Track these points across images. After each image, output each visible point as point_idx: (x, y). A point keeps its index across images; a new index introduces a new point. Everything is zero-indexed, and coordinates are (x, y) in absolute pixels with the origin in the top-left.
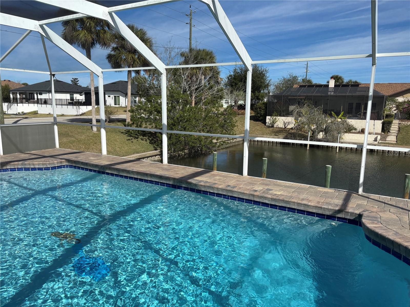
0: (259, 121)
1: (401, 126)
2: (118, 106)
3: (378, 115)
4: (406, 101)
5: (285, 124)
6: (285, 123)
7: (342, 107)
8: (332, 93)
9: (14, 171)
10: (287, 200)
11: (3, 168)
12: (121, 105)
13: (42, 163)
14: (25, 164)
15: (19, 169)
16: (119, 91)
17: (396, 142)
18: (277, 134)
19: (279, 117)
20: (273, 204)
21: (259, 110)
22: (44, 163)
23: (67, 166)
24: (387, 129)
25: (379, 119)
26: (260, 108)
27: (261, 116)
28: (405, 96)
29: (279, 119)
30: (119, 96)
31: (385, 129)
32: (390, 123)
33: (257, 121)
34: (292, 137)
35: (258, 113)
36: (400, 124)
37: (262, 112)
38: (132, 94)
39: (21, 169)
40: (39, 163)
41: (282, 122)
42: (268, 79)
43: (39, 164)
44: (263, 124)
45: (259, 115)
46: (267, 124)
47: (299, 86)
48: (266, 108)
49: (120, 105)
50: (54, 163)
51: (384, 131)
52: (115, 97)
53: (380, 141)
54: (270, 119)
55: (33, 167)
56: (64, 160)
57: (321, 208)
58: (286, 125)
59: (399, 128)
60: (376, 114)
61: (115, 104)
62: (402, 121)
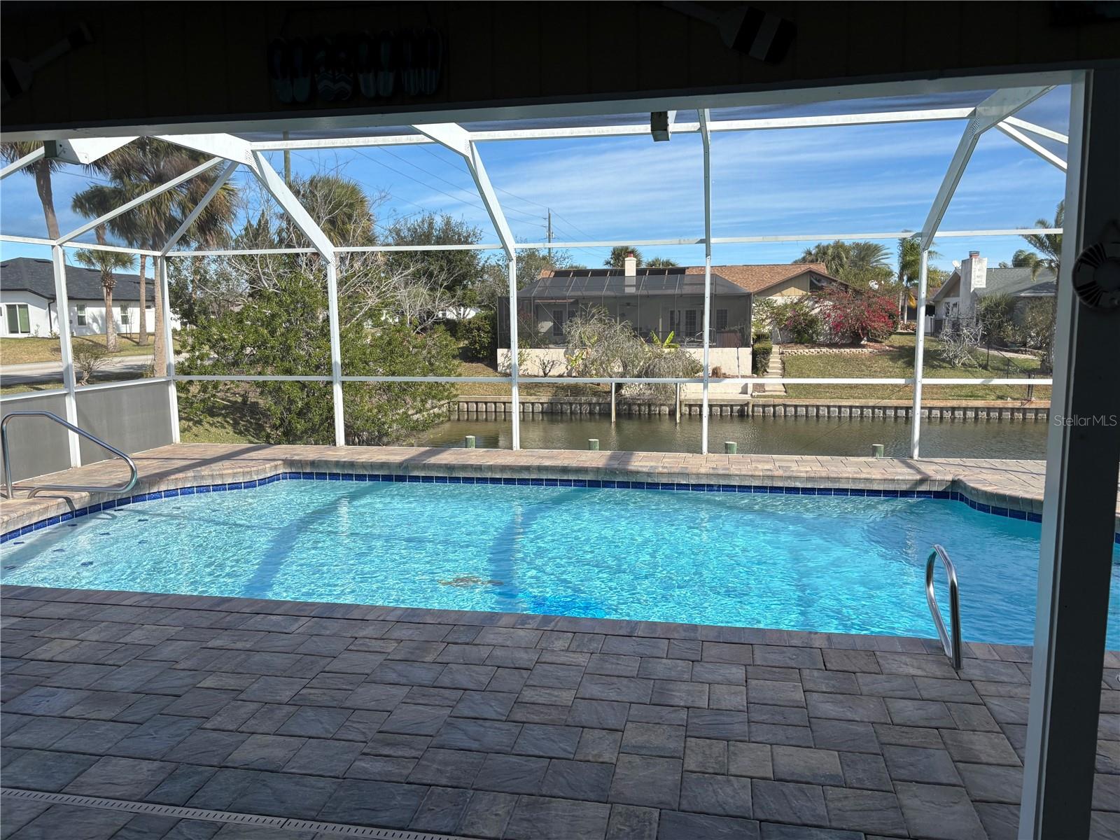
0: (478, 360)
1: (785, 359)
2: (26, 335)
3: (743, 336)
4: (789, 303)
5: (544, 366)
6: (544, 364)
7: (661, 320)
8: (632, 290)
9: (190, 493)
10: (835, 476)
11: (152, 491)
12: (36, 332)
13: (241, 470)
14: (203, 477)
15: (186, 491)
16: (26, 290)
17: (786, 392)
18: (532, 391)
19: (528, 350)
20: (810, 486)
21: (475, 333)
22: (246, 470)
23: (285, 476)
24: (762, 366)
25: (747, 345)
26: (479, 329)
27: (482, 347)
28: (784, 292)
29: (528, 354)
30: (26, 306)
31: (759, 365)
32: (767, 352)
33: (472, 361)
34: (567, 395)
35: (475, 342)
36: (782, 353)
37: (485, 339)
38: (70, 298)
39: (190, 490)
40: (235, 471)
41: (538, 360)
42: (483, 255)
43: (234, 475)
44: (491, 370)
45: (477, 346)
46: (500, 369)
47: (553, 274)
48: (494, 327)
49: (32, 331)
50: (264, 471)
51: (757, 370)
52: (11, 308)
53: (756, 394)
54: (507, 356)
55: (220, 483)
56: (280, 462)
57: (894, 480)
58: (548, 369)
59: (783, 363)
60: (739, 334)
61: (13, 329)
62: (785, 348)
